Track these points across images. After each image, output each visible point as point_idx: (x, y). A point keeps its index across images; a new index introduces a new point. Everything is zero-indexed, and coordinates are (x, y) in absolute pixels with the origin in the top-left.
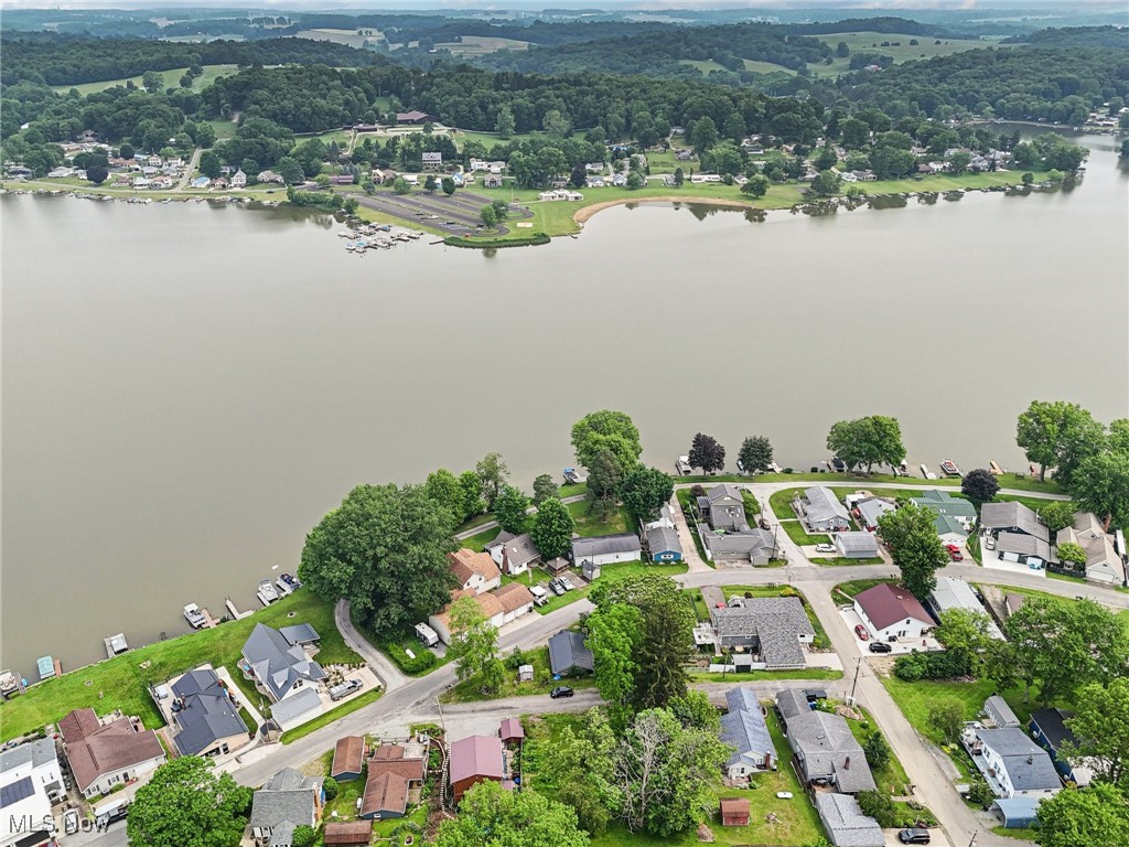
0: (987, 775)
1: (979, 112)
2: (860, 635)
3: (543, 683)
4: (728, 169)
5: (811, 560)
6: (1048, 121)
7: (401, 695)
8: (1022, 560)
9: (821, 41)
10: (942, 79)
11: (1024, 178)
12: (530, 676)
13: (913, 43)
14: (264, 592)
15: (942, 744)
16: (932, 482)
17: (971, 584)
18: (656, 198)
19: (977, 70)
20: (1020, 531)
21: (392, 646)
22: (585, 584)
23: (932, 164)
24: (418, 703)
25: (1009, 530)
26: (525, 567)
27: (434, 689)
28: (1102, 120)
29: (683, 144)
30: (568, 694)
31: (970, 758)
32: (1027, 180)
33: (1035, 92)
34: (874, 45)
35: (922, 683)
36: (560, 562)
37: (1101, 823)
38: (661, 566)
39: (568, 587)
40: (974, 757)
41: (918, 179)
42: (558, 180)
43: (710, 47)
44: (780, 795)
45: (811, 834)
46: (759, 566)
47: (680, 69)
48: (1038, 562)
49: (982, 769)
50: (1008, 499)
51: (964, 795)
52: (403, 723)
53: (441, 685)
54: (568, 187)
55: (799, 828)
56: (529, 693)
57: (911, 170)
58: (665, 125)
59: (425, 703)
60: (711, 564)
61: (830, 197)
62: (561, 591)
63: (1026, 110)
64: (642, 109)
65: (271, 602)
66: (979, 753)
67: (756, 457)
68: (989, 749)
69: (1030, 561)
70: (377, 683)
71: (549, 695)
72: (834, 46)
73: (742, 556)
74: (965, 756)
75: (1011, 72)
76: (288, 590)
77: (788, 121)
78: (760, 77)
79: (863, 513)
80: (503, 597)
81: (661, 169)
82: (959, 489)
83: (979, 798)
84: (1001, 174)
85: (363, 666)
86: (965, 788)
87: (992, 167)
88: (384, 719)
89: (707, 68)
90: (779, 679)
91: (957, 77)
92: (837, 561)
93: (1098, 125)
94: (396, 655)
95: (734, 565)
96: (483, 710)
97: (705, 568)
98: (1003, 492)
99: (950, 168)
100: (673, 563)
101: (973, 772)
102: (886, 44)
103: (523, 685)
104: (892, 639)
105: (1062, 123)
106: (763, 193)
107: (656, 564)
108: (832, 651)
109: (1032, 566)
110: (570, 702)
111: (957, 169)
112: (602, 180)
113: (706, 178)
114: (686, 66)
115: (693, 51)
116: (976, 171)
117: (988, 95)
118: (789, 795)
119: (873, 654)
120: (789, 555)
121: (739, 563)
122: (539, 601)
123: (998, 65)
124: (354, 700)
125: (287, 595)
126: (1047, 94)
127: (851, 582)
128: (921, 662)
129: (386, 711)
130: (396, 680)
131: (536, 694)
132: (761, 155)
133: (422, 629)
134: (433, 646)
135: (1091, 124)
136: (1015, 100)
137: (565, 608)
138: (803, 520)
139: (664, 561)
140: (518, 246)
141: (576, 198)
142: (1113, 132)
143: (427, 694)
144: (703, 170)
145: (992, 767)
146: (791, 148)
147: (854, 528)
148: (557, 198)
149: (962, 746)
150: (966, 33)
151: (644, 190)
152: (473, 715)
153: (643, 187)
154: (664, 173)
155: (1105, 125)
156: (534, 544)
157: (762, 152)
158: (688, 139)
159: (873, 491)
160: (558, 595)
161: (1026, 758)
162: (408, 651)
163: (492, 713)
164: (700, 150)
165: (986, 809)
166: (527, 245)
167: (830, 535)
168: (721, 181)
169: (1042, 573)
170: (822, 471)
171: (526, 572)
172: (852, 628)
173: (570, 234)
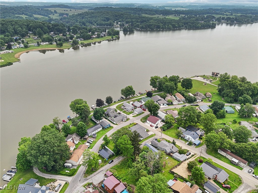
0: (188, 140)
1: (94, 25)
2: (152, 127)
3: (105, 162)
4: (50, 41)
5: (133, 117)
6: (107, 26)
7: (73, 181)
8: (163, 105)
9: (49, 10)
10: (83, 18)
11: (112, 37)
12: (101, 162)
13: (70, 10)
14: (5, 178)
15: (178, 138)
16: (140, 96)
17: (160, 111)
18: (34, 50)
19: (89, 16)
20: (160, 100)
21: (61, 172)
22: (95, 139)
23: (93, 36)
24: (80, 181)
25: (159, 100)
26: (78, 141)
27: (81, 176)
28: (116, 25)
29: (33, 35)
30: (112, 161)
31: (184, 138)
32: (112, 38)
33: (102, 20)
34: (62, 11)
35: (167, 130)
36: (87, 136)
37: (217, 137)
38: (107, 129)
39: (92, 141)
40: (185, 138)
41: (92, 39)
42: (3, 48)
43: (22, 11)
44: (166, 158)
45: (176, 162)
46: (125, 121)
47: (17, 17)
48: (166, 104)
49: (187, 139)
50: (155, 95)
51: (188, 144)
52: (80, 187)
53: (82, 174)
54: (7, 49)
55: (173, 162)
56: (104, 166)
57: (90, 38)
58: (27, 31)
59: (81, 180)
60: (116, 124)
61: (77, 45)
62: (91, 142)
63: (102, 24)
64: (18, 27)
65: (10, 179)
66: (185, 137)
67: (109, 100)
68: (186, 135)
69: (165, 104)
70: (65, 182)
71: (108, 164)
72: (53, 11)
73: (121, 121)
74: (183, 138)
75: (96, 16)
76: (13, 174)
77: (59, 29)
78: (39, 19)
79: (135, 105)
80: (81, 148)
81: (30, 42)
82: (146, 96)
83: (190, 144)
84: (107, 37)
85: (57, 180)
86: (187, 143)
87: (105, 36)
88: (75, 188)
89: (24, 16)
90: (147, 139)
91: (86, 18)
92: (137, 115)
93: (116, 26)
94: (64, 173)
95: (121, 123)
96: (97, 174)
97: (116, 126)
98: (154, 94)
99: (97, 37)
100: (109, 127)
101: (186, 141)
102: (65, 11)
103: (101, 165)
104: (157, 125)
105: (110, 26)
106: (62, 45)
107: (106, 129)
108: (150, 131)
109: (165, 105)
110: (114, 163)
111: (99, 37)
112: (16, 47)
113: (45, 43)
114: (18, 16)
115: (18, 12)
116: (102, 37)
117: (94, 21)
118: (168, 157)
119: (156, 129)
120: (129, 118)
121: (121, 122)
122: (89, 146)
123: (93, 15)
124: (62, 189)
125: (14, 176)
126: (104, 20)
127: (142, 118)
128: (165, 127)
129: (73, 186)
130: (69, 179)
131: (105, 165)
132: (55, 37)
133: (66, 164)
134: (72, 167)
135: (115, 26)
136: (99, 22)
137: (95, 146)
138: (125, 110)
139: (107, 127)
140: (4, 67)
141: (12, 52)
142: (119, 27)
143: (80, 178)
144: (43, 41)
145: (188, 138)
146: (62, 35)
147: (135, 109)
148: (6, 53)
149: (181, 137)
150: (79, 8)
151: (30, 48)
152: (95, 176)
153: (29, 47)
154: (32, 43)
155: (117, 26)
156: (78, 135)
157: (55, 36)
158: (35, 34)
159: (132, 101)
160: (91, 143)
161: (193, 134)
162: (66, 171)
163: (99, 174)
164: (40, 37)
165: (192, 145)
166: (6, 66)
167: (132, 111)
168: (49, 44)
169: (167, 106)
170: (120, 100)
171: (79, 142)
172: (149, 126)
173: (18, 61)
